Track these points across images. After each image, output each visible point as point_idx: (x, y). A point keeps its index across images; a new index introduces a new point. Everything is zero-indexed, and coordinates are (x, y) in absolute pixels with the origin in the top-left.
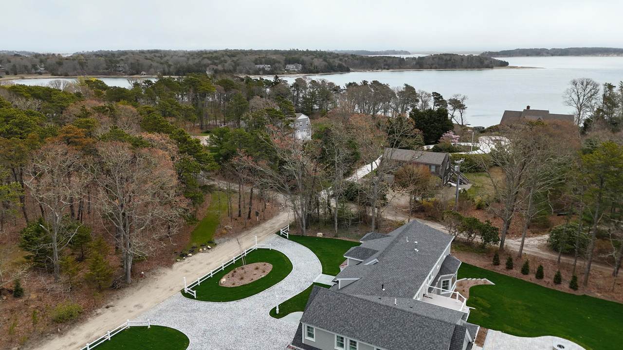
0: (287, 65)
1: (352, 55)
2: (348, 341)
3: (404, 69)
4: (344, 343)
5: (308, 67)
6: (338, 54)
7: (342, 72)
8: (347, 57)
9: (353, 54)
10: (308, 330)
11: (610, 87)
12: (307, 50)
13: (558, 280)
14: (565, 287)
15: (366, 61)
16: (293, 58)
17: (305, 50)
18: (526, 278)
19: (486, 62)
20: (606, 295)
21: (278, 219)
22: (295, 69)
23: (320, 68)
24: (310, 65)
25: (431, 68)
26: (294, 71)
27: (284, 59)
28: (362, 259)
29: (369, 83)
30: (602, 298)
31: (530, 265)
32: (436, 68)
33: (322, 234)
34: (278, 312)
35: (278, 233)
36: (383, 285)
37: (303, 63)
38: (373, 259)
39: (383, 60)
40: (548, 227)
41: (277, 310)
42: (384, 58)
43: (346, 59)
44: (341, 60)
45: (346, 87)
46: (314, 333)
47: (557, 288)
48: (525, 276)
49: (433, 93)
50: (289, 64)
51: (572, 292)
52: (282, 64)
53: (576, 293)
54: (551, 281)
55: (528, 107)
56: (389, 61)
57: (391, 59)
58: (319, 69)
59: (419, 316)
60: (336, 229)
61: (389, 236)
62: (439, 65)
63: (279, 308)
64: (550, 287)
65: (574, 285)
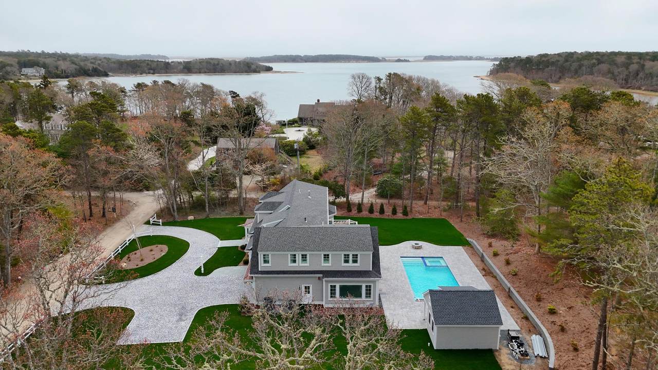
0: (23, 69)
1: (105, 58)
2: (300, 256)
3: (172, 73)
4: (297, 259)
5: (54, 71)
6: (86, 57)
7: (98, 76)
8: (100, 60)
9: (107, 57)
10: (264, 258)
11: (379, 79)
12: (43, 52)
13: (394, 212)
14: (400, 215)
15: (126, 64)
16: (29, 60)
17: (39, 52)
18: (373, 216)
19: (253, 67)
20: (425, 215)
21: (137, 212)
22: (36, 74)
23: (70, 72)
24: (55, 69)
25: (200, 73)
26: (35, 76)
27: (17, 62)
28: (272, 210)
29: (160, 83)
30: (424, 217)
31: (374, 206)
32: (205, 72)
33: (193, 217)
34: (203, 272)
35: (148, 223)
36: (305, 219)
37: (44, 66)
38: (285, 206)
39: (145, 64)
40: (371, 184)
41: (202, 269)
42: (147, 62)
43: (99, 62)
44: (92, 63)
45: (134, 87)
46: (270, 259)
47: (395, 217)
48: (372, 215)
49: (230, 92)
50: (25, 68)
51: (405, 217)
52: (15, 67)
53: (408, 218)
54: (390, 213)
55: (318, 101)
56: (154, 65)
57: (155, 64)
58: (68, 73)
59: (344, 228)
60: (207, 210)
61: (282, 193)
62: (207, 69)
63: (204, 268)
64: (390, 218)
65: (405, 213)
